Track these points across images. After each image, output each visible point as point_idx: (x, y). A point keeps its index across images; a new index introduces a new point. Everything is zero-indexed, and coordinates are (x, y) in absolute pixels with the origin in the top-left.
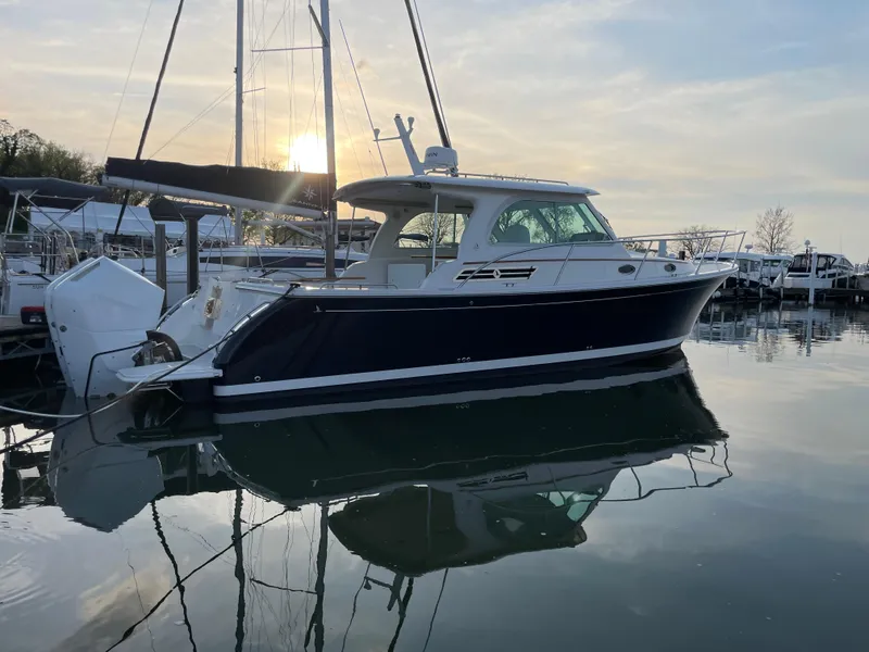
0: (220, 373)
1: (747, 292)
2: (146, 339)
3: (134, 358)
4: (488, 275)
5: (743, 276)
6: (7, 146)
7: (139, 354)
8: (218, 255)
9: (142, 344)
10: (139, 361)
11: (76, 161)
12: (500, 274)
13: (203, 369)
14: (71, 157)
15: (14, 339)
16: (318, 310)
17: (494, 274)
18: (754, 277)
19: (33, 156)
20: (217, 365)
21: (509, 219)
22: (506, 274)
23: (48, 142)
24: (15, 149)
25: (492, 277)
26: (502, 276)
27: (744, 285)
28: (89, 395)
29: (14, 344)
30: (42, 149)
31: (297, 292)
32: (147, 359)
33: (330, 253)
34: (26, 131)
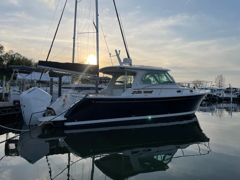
0: (66, 119)
1: (213, 98)
2: (46, 109)
3: (43, 115)
4: (140, 92)
5: (212, 94)
6: (12, 57)
7: (44, 113)
8: (67, 86)
9: (45, 111)
10: (44, 115)
11: (30, 61)
12: (143, 92)
13: (61, 118)
14: (29, 60)
15: (11, 109)
16: (93, 102)
17: (142, 92)
18: (215, 94)
19: (19, 60)
20: (65, 117)
21: (146, 77)
22: (145, 92)
23: (23, 56)
24: (14, 58)
25: (141, 93)
26: (144, 93)
27: (212, 96)
28: (30, 125)
29: (11, 110)
30: (21, 58)
31: (88, 97)
32: (46, 115)
33: (97, 86)
34: (17, 53)
